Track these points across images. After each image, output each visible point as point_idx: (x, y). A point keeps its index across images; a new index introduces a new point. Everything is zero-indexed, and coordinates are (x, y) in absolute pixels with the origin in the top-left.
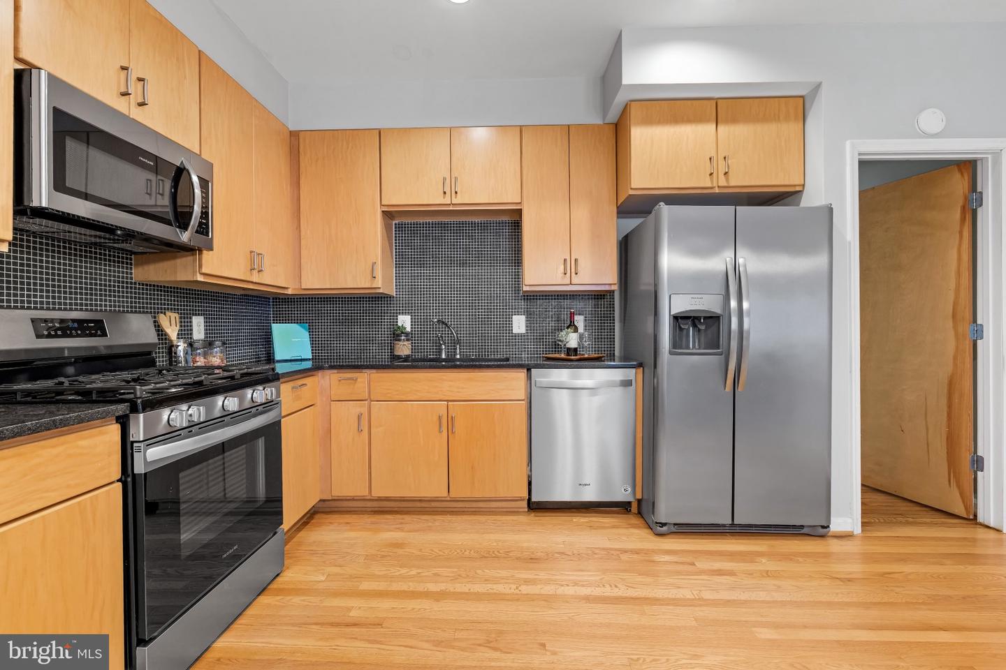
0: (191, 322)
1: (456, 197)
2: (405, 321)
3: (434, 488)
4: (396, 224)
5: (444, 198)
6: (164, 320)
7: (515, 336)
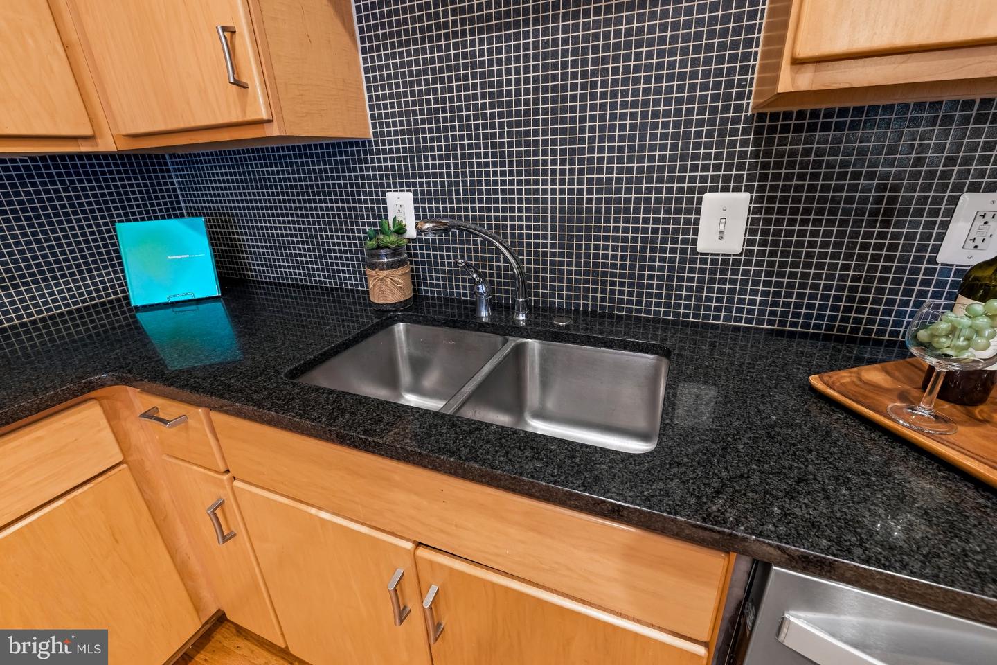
2: (401, 206)
7: (704, 261)
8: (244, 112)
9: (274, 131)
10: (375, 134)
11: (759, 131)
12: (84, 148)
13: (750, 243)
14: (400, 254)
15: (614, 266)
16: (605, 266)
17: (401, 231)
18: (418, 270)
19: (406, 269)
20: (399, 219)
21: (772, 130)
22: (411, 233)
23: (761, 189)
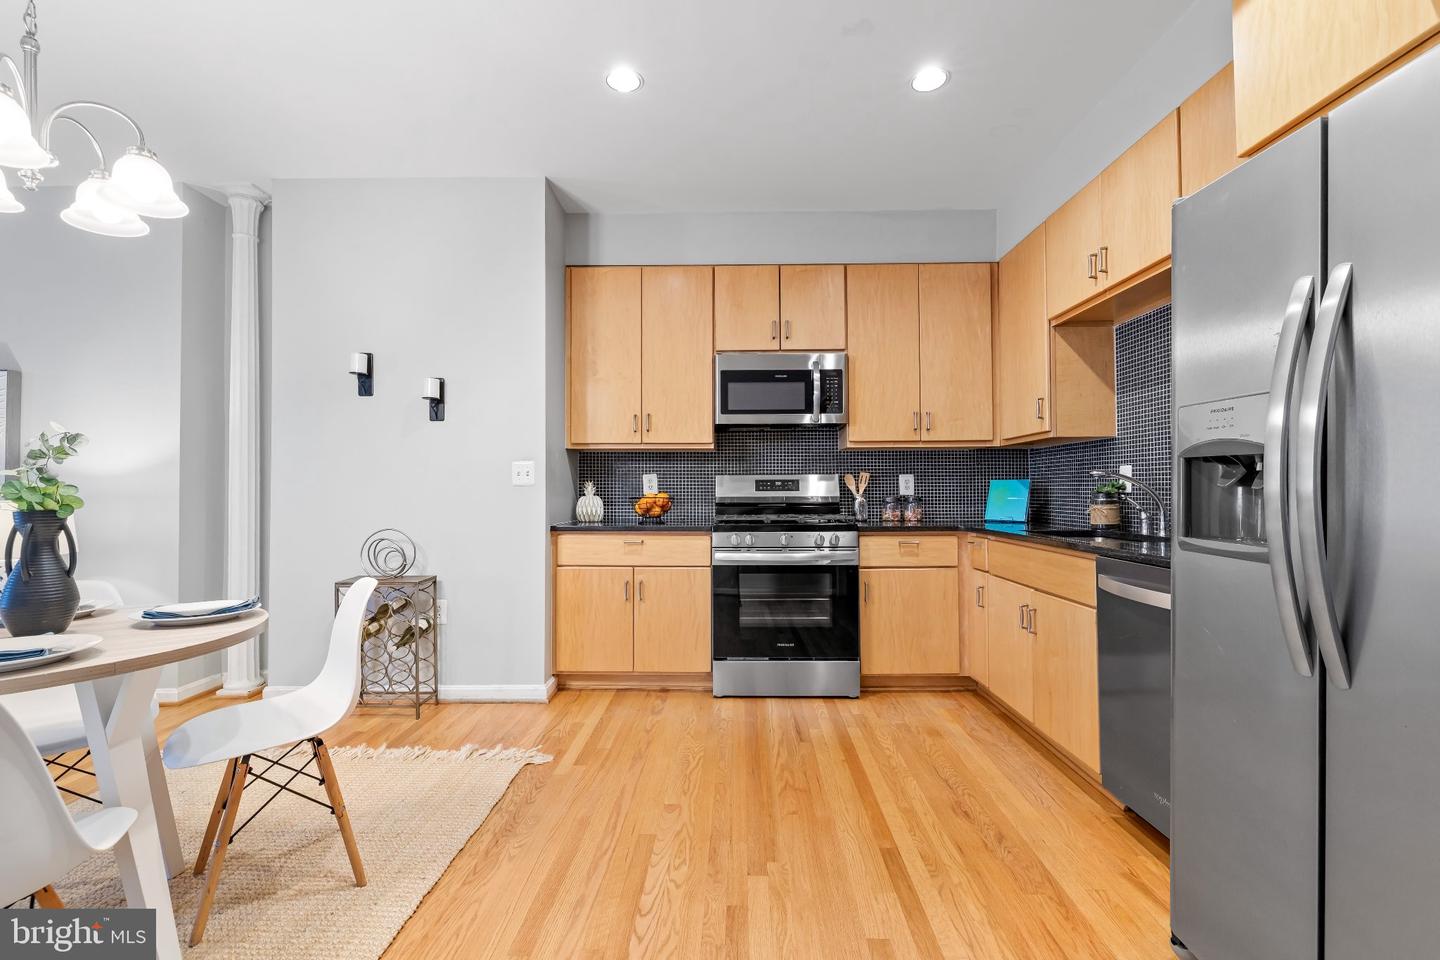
0: (898, 480)
1: (1107, 279)
4: (1117, 330)
6: (850, 480)
9: (1052, 435)
10: (1118, 436)
14: (1111, 498)
19: (1118, 507)
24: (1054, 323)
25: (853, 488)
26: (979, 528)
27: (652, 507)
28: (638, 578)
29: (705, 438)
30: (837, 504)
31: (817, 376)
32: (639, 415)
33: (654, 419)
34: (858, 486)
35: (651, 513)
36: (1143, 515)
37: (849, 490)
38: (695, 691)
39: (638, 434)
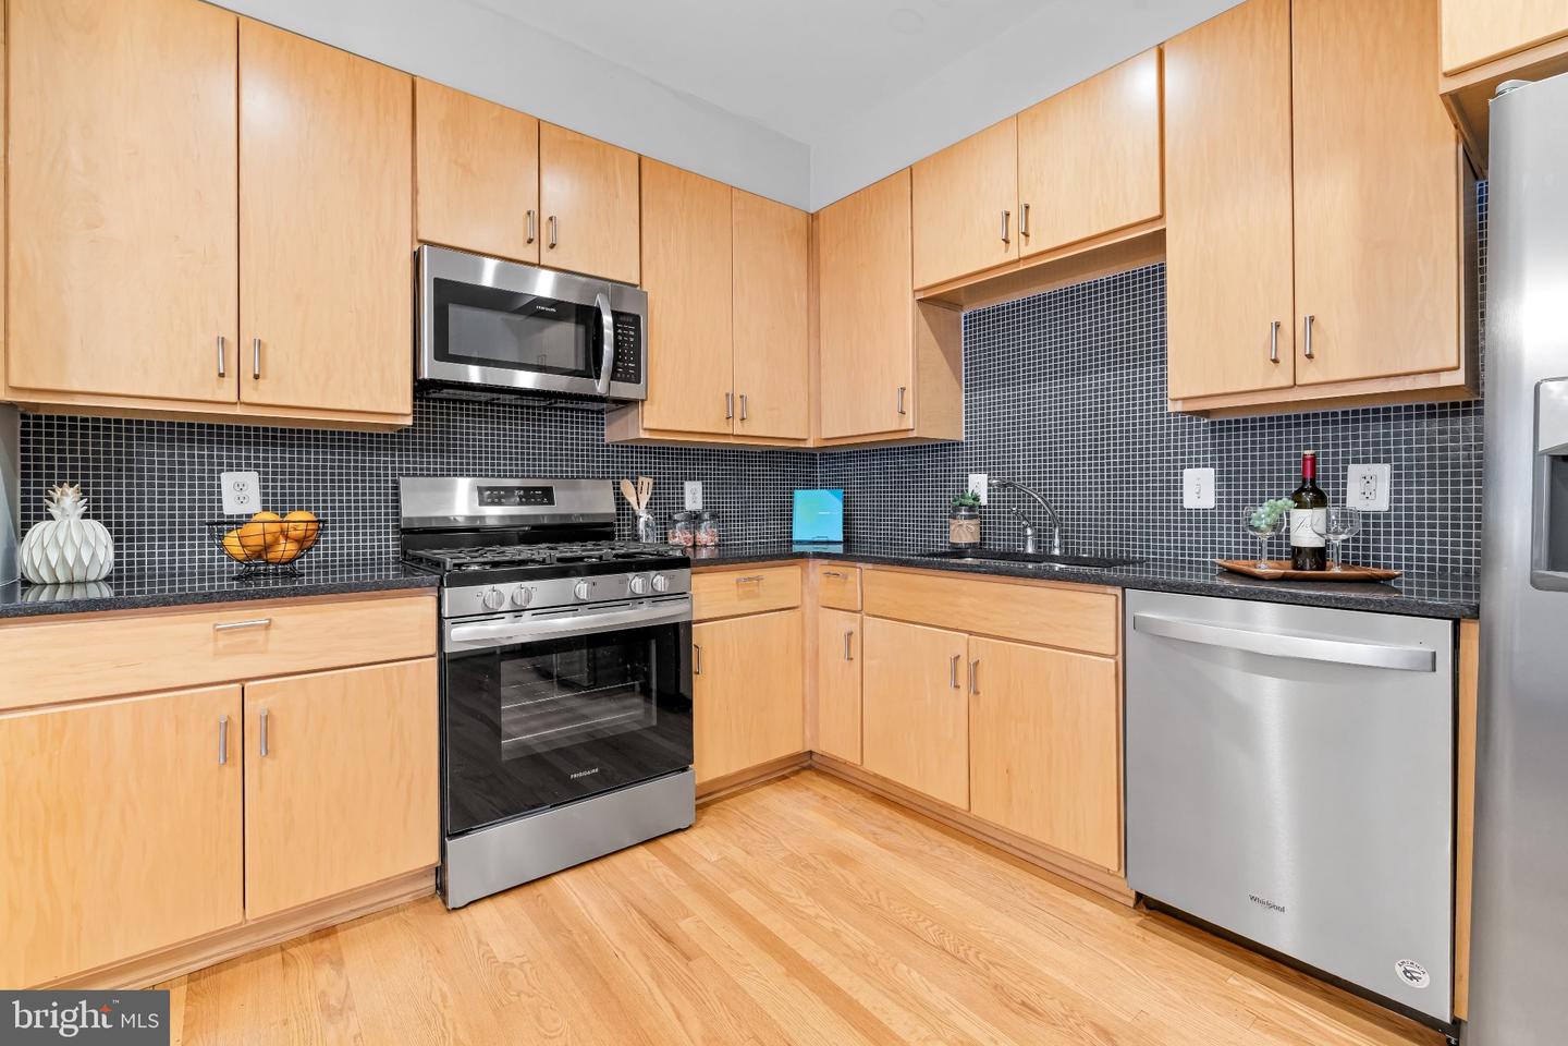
0: (682, 488)
1: (1027, 244)
2: (979, 484)
3: (946, 789)
4: (966, 317)
5: (1006, 251)
6: (627, 488)
7: (1190, 514)
8: (900, 425)
9: (914, 434)
10: (966, 438)
11: (1213, 431)
12: (802, 445)
13: (1220, 501)
14: (974, 511)
15: (1128, 520)
16: (1121, 520)
17: (976, 498)
18: (985, 529)
19: (977, 521)
20: (976, 491)
21: (1221, 430)
22: (984, 501)
23: (1221, 465)
24: (921, 296)
25: (632, 499)
26: (785, 552)
27: (276, 542)
28: (255, 707)
29: (397, 405)
30: (611, 525)
31: (607, 319)
32: (232, 339)
33: (270, 354)
34: (639, 497)
35: (270, 556)
36: (1029, 532)
37: (629, 504)
38: (398, 909)
39: (231, 381)
